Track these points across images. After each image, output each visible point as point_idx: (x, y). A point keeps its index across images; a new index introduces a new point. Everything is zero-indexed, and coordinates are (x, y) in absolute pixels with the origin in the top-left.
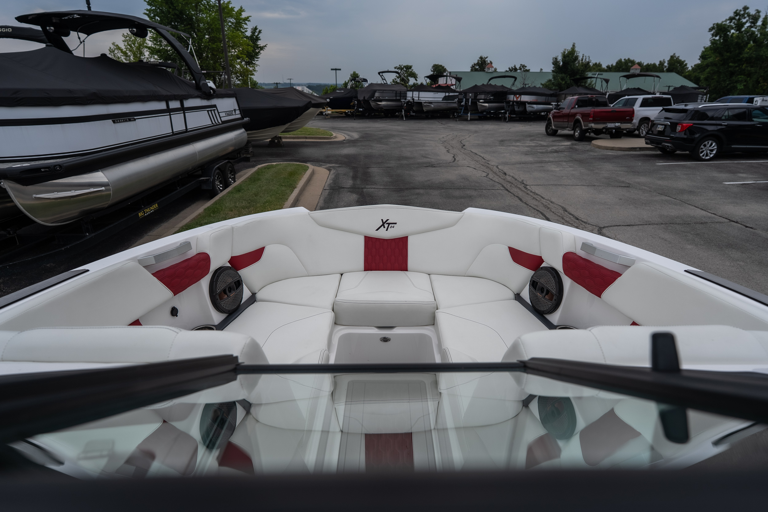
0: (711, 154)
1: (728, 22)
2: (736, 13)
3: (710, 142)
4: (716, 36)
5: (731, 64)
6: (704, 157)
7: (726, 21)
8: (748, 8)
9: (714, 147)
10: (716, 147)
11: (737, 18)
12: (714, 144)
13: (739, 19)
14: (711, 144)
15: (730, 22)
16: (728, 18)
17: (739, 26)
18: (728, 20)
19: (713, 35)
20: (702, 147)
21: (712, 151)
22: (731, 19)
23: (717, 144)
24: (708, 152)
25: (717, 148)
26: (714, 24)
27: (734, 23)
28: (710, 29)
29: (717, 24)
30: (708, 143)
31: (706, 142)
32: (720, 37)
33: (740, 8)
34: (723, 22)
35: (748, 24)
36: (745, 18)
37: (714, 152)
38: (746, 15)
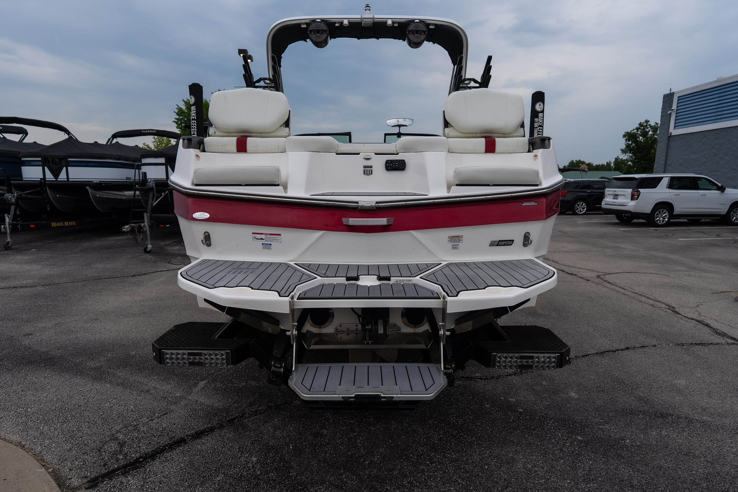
0: (583, 211)
1: (635, 131)
2: (641, 125)
3: (581, 203)
4: (629, 141)
5: (642, 162)
6: (579, 213)
7: (633, 130)
8: (649, 121)
9: (584, 206)
10: (585, 206)
11: (643, 128)
12: (584, 204)
13: (644, 129)
14: (582, 204)
15: (637, 131)
16: (635, 128)
17: (644, 134)
18: (635, 129)
19: (626, 140)
20: (576, 206)
21: (584, 208)
22: (637, 129)
23: (586, 204)
24: (581, 209)
25: (587, 207)
26: (625, 133)
27: (640, 132)
28: (623, 136)
29: (627, 133)
30: (580, 203)
31: (579, 203)
32: (632, 142)
33: (643, 121)
34: (631, 131)
35: (651, 133)
36: (648, 128)
37: (585, 209)
38: (648, 126)
